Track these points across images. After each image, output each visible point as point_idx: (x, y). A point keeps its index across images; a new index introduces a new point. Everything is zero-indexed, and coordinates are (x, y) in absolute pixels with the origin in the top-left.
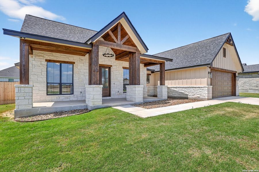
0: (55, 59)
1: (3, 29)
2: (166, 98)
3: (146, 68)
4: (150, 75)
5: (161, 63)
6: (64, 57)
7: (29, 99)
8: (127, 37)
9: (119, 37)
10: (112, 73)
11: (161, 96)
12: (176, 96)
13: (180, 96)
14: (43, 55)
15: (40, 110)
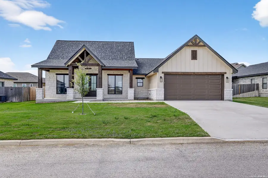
0: (61, 73)
2: (133, 98)
4: (144, 78)
6: (66, 71)
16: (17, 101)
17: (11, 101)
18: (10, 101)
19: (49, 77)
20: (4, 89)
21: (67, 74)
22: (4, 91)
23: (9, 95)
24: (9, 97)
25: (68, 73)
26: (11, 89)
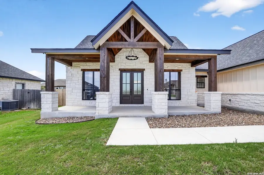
0: (89, 68)
1: (31, 49)
2: (219, 110)
3: (194, 68)
4: (206, 76)
5: (209, 58)
6: (96, 65)
7: (49, 104)
8: (143, 32)
9: (132, 33)
10: (145, 77)
11: (209, 107)
12: (244, 108)
13: (251, 109)
14: (79, 66)
15: (57, 114)
16: (36, 108)
17: (29, 108)
18: (27, 108)
19: (72, 75)
20: (20, 93)
21: (98, 70)
22: (20, 95)
23: (26, 100)
24: (26, 103)
25: (99, 68)
26: (28, 93)
